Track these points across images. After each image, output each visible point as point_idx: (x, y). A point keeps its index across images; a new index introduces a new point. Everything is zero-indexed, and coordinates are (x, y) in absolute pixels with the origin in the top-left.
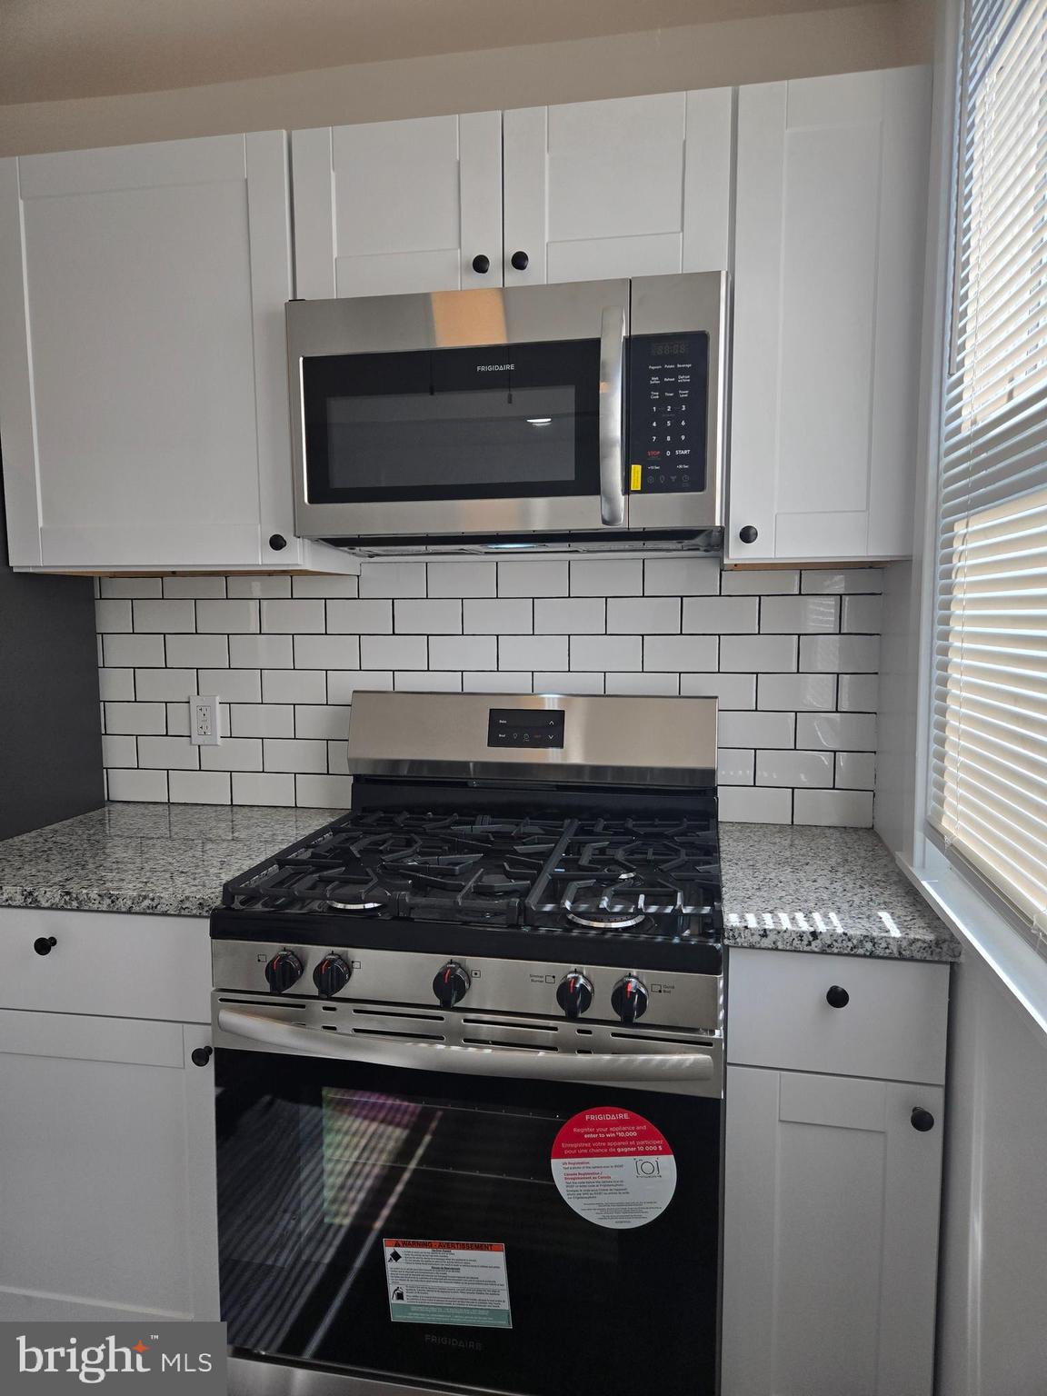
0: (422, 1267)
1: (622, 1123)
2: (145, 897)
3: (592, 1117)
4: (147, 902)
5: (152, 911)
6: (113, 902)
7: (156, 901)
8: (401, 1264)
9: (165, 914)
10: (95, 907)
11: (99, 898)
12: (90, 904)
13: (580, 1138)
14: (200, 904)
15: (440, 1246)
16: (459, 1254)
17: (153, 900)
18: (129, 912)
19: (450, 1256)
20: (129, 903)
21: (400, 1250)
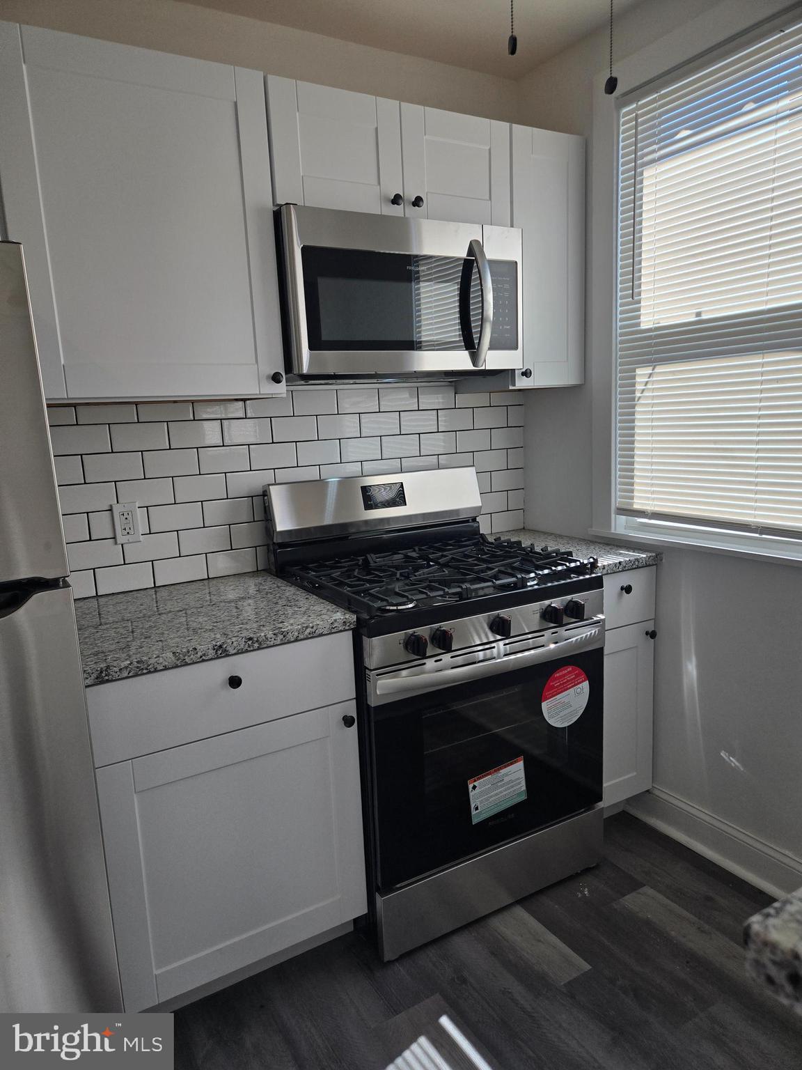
0: (487, 787)
1: (569, 672)
2: (307, 627)
3: (558, 675)
4: (308, 630)
5: (312, 636)
6: (284, 636)
7: (315, 628)
8: (477, 790)
9: (321, 635)
10: (272, 643)
11: (274, 636)
12: (268, 643)
13: (553, 687)
14: (344, 622)
15: (495, 771)
16: (503, 771)
17: (312, 627)
18: (296, 640)
19: (499, 775)
20: (296, 634)
21: (476, 784)
